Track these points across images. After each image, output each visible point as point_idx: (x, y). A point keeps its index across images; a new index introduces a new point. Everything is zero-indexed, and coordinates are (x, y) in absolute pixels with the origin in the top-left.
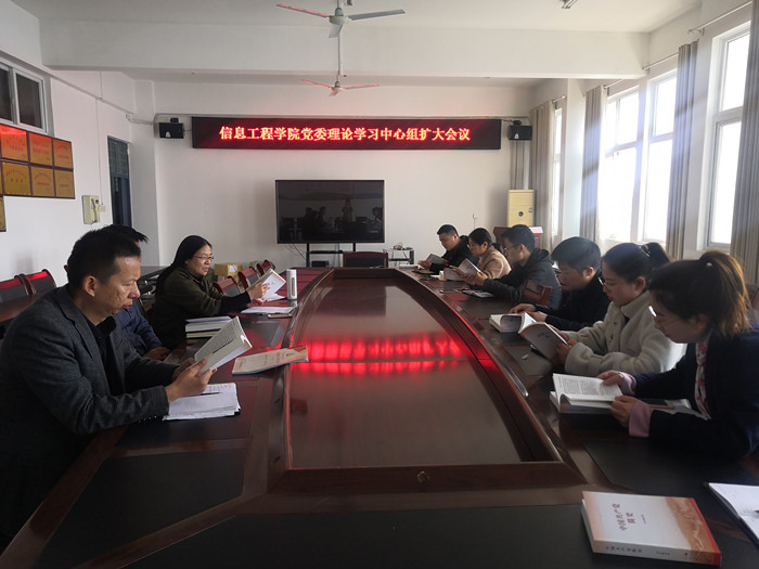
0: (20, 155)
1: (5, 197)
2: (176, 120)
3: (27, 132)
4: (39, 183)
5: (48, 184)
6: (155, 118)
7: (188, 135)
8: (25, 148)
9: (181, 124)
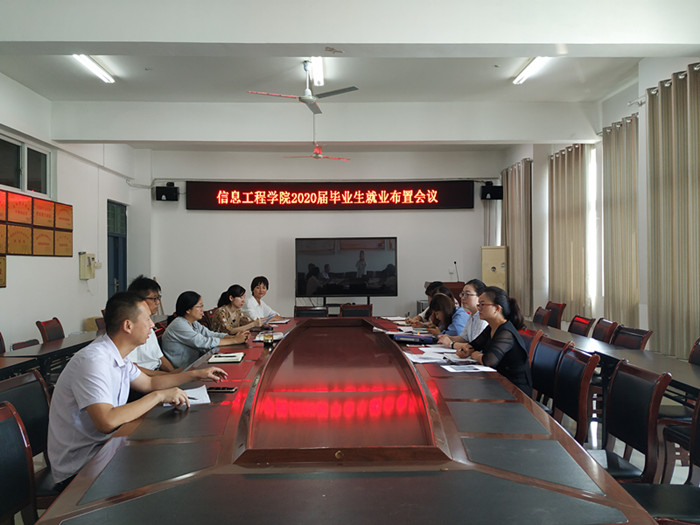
0: (25, 218)
1: (8, 257)
2: (172, 184)
3: (33, 198)
4: (40, 244)
5: (48, 244)
6: (153, 183)
7: (182, 198)
8: (30, 213)
9: (177, 188)
